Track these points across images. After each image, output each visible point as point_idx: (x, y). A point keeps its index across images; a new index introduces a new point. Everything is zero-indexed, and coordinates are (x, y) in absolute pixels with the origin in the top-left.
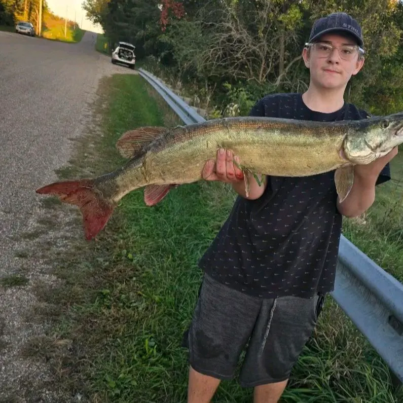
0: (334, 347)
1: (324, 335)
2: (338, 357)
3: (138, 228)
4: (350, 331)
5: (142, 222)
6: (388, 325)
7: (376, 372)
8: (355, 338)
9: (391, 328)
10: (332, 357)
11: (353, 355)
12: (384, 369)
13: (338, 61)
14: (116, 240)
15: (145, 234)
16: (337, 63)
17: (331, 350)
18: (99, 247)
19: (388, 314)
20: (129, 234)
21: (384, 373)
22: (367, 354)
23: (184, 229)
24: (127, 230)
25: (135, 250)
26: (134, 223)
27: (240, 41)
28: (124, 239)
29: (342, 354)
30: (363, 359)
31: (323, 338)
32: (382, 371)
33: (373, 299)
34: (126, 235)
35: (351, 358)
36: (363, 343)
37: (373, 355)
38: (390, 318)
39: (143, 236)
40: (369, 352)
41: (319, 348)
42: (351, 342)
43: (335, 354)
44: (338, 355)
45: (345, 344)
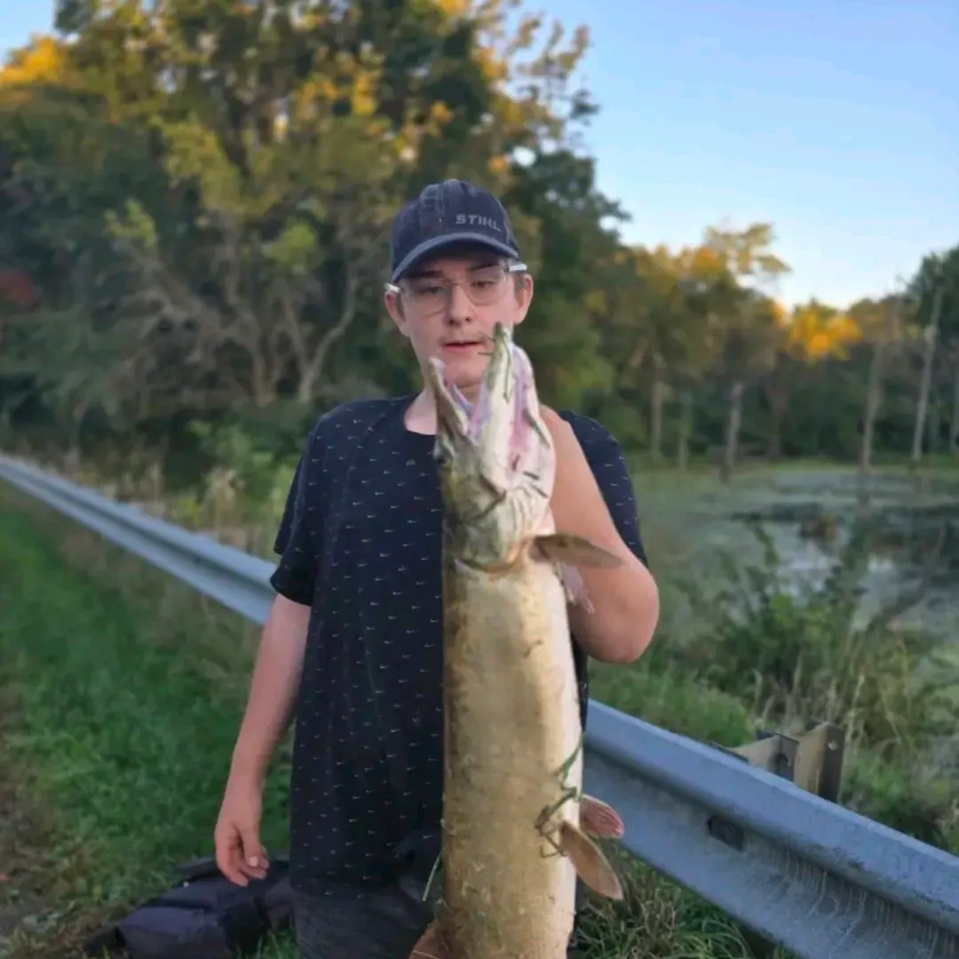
0: (620, 925)
1: (592, 907)
2: (634, 943)
3: (92, 819)
4: (639, 881)
5: (97, 802)
6: (712, 841)
7: (717, 944)
8: (654, 890)
9: (719, 842)
10: (621, 947)
11: (661, 926)
12: (730, 932)
13: (470, 314)
14: (50, 864)
15: (116, 828)
16: (468, 320)
17: (614, 933)
18: (15, 892)
19: (705, 817)
20: (79, 839)
21: (732, 940)
22: (686, 917)
23: (205, 786)
24: (69, 833)
25: (104, 871)
26: (80, 810)
27: (190, 325)
28: (67, 854)
29: (640, 933)
30: (682, 929)
31: (590, 915)
32: (726, 938)
33: (664, 797)
34: (70, 844)
35: (658, 935)
36: (671, 899)
37: (699, 915)
38: (709, 823)
39: (112, 835)
40: (688, 911)
41: (587, 937)
42: (648, 903)
43: (625, 937)
44: (630, 938)
45: (637, 911)
